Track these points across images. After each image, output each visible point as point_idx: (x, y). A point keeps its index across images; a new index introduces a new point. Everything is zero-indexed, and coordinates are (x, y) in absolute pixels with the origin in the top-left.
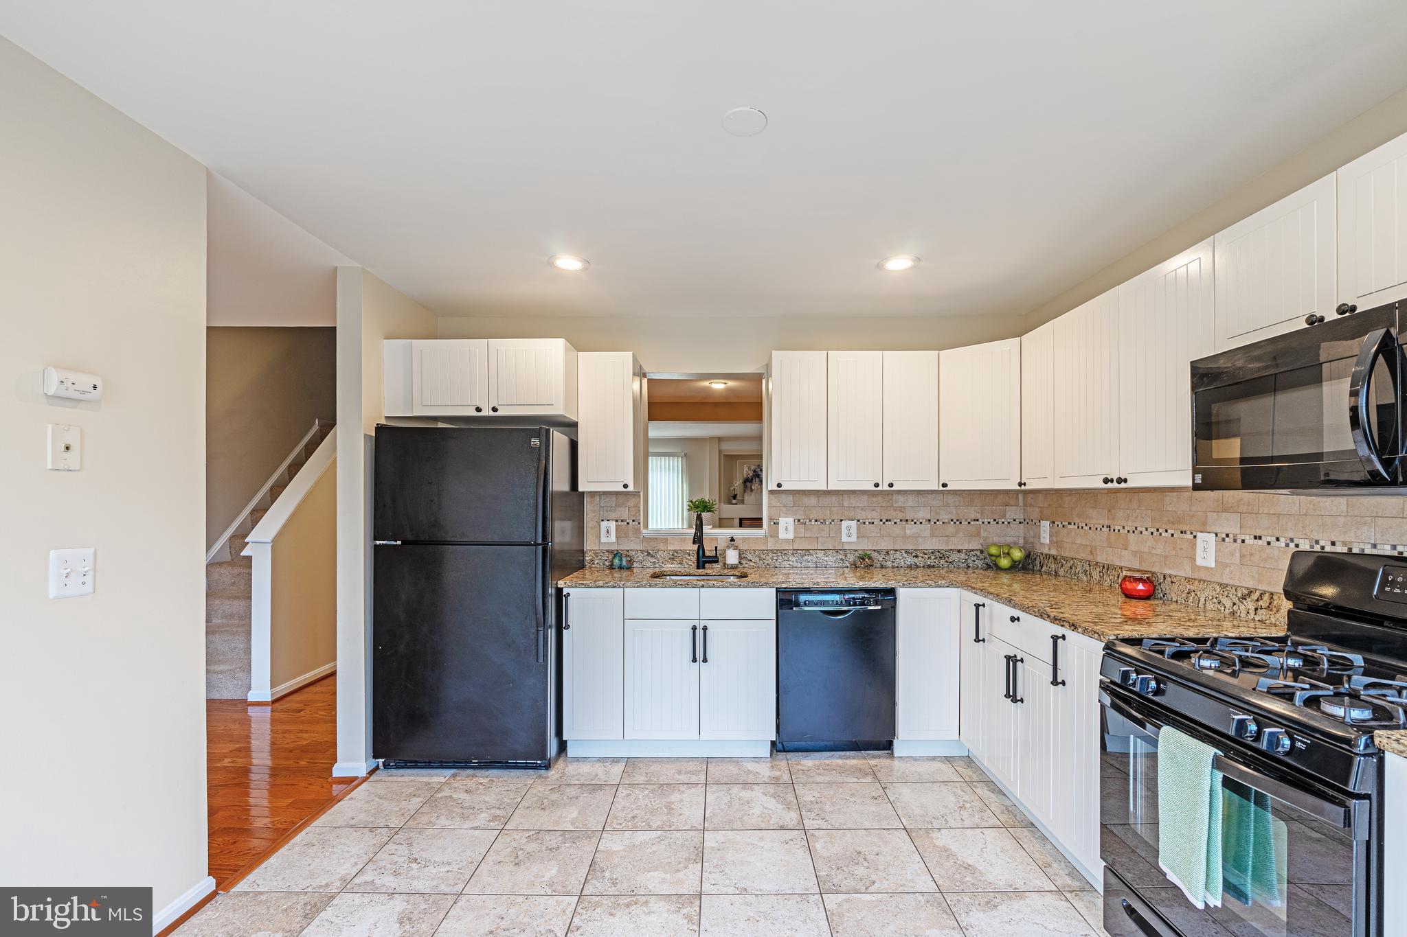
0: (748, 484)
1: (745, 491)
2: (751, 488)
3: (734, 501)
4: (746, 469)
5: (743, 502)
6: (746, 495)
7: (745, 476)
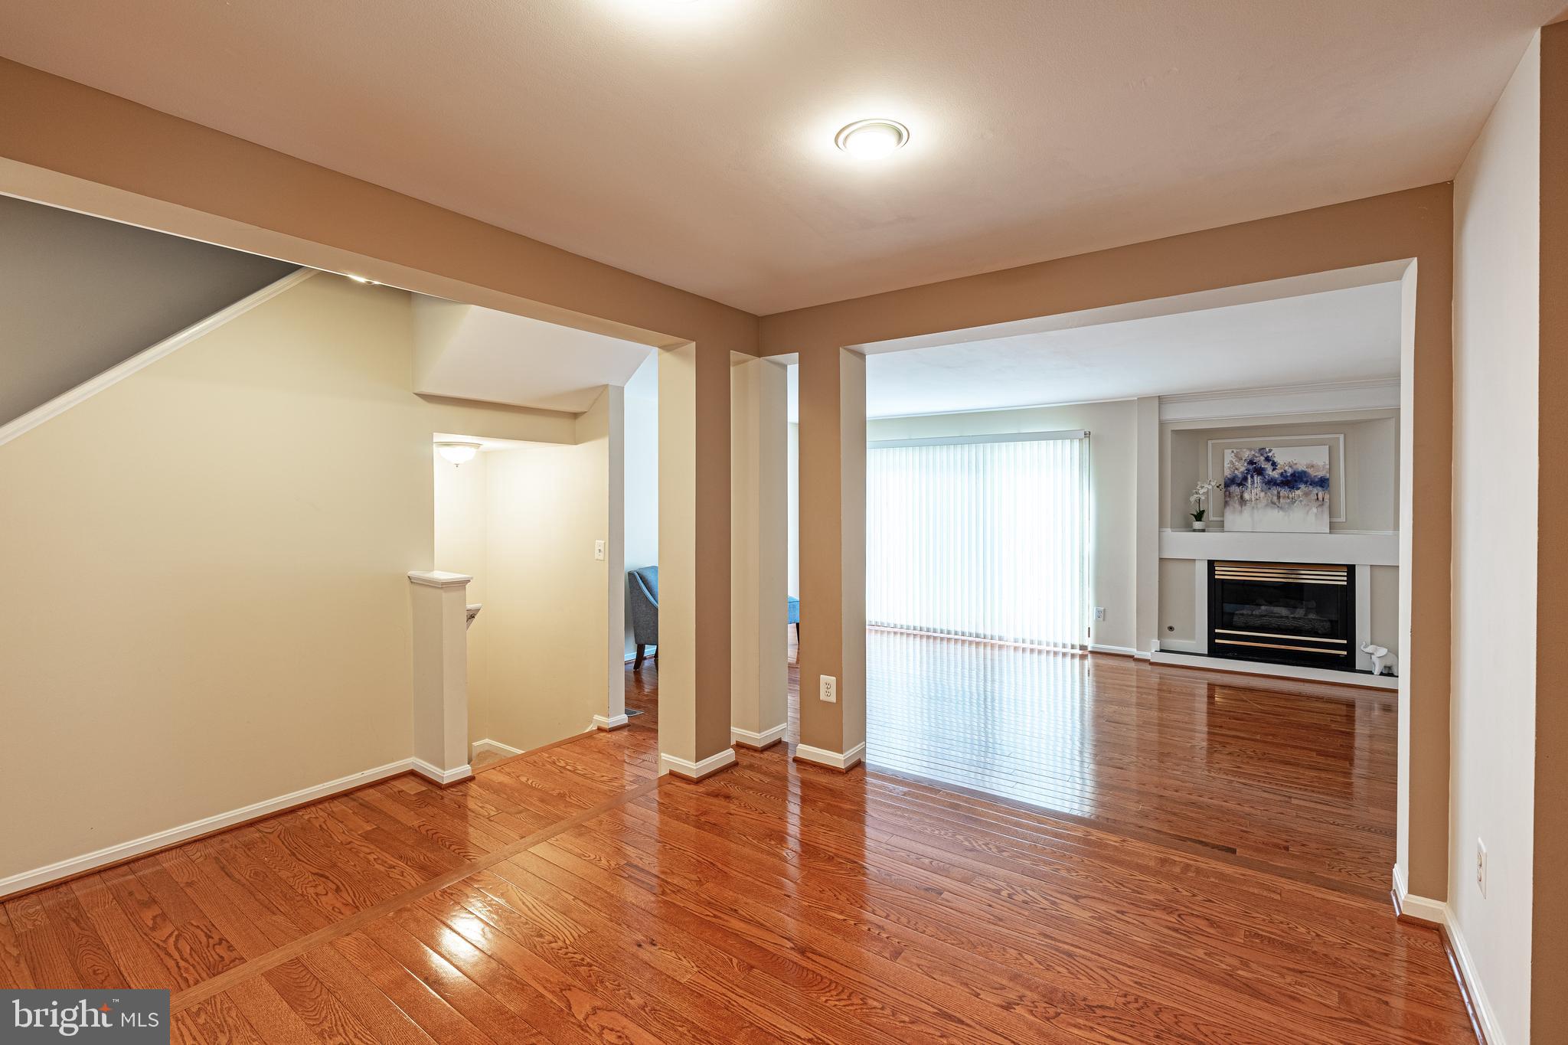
0: (1235, 489)
1: (1226, 503)
2: (1242, 497)
3: (1197, 525)
4: (1229, 456)
5: (1221, 526)
6: (1228, 509)
7: (1227, 473)
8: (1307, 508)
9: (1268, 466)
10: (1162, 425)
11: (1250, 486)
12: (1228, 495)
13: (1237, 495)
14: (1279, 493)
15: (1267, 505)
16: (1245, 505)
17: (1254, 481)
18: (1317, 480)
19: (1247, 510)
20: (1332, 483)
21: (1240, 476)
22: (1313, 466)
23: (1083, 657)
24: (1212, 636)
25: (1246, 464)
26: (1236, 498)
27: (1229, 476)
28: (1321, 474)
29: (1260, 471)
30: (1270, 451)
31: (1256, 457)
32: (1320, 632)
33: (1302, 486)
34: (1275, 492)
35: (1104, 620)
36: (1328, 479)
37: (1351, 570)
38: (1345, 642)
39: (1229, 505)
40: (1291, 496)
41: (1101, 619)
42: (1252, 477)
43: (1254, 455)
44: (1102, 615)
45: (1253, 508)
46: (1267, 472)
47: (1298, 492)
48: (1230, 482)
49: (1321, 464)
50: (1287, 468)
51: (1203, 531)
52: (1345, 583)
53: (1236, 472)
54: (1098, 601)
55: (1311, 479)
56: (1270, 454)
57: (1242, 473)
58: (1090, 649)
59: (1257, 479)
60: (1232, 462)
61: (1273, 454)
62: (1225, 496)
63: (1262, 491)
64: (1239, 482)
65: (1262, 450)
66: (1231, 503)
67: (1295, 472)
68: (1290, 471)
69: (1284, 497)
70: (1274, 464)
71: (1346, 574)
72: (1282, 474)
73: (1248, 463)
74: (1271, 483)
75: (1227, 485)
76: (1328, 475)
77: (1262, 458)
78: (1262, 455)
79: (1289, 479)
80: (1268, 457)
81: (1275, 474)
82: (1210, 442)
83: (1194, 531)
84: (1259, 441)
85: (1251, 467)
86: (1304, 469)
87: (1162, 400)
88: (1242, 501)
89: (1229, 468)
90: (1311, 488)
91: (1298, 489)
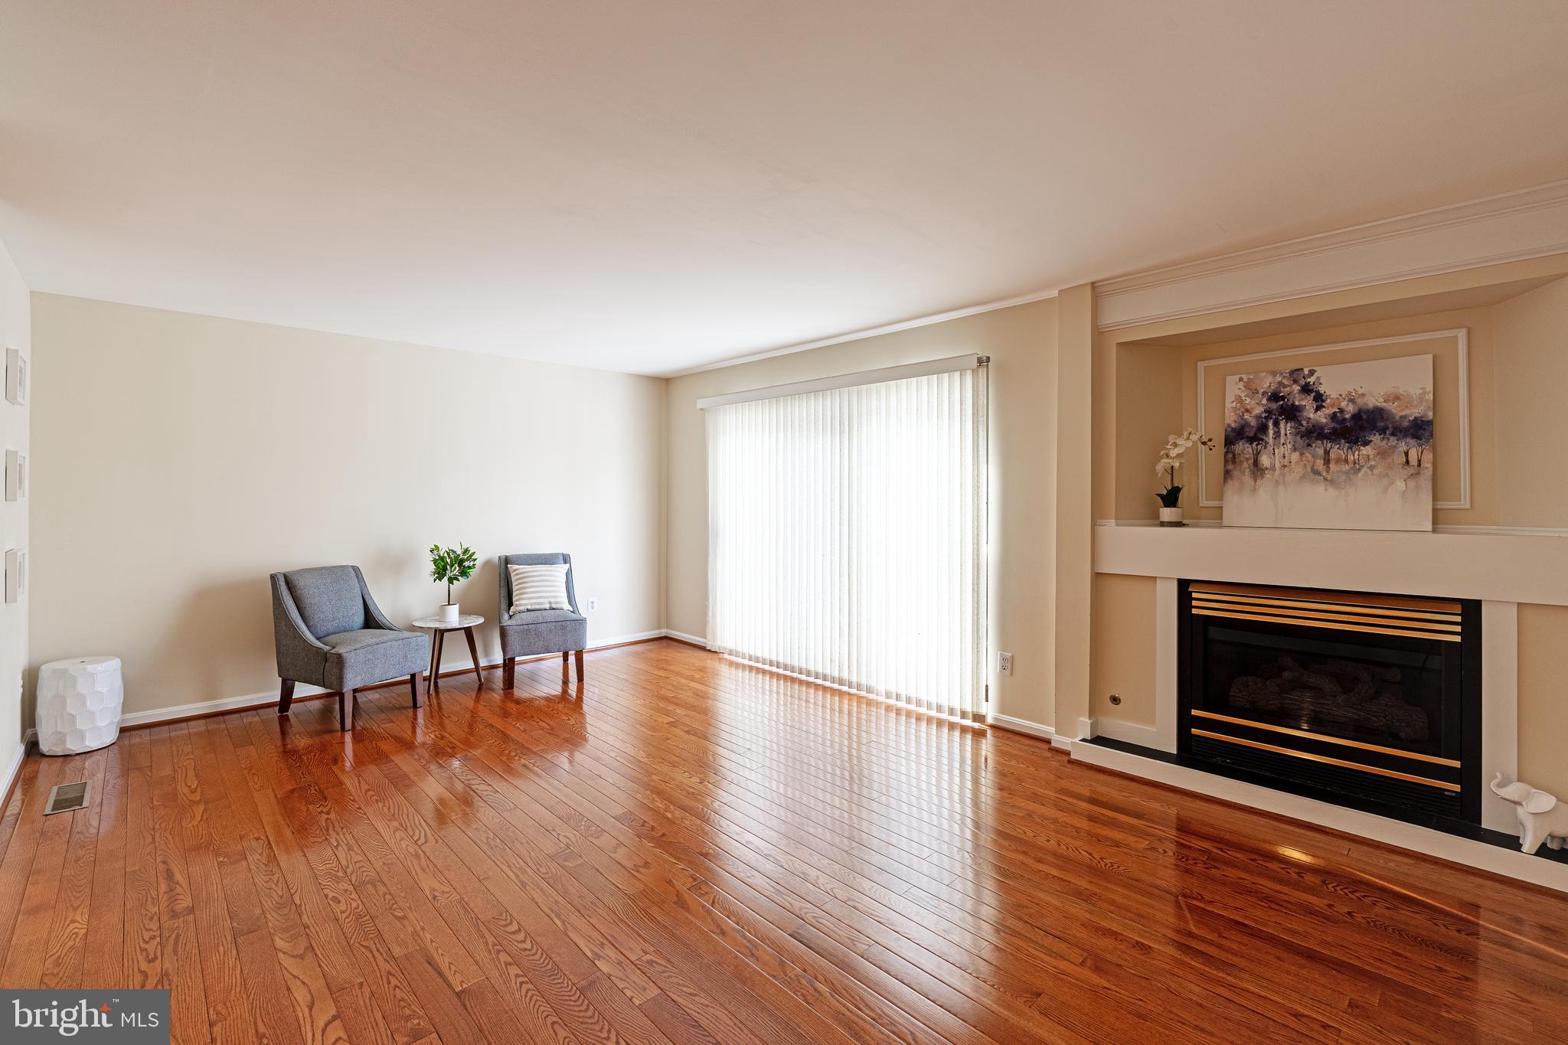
0: (1244, 448)
1: (1227, 474)
2: (1256, 463)
3: (1167, 514)
4: (1234, 389)
5: (1216, 517)
6: (1231, 486)
7: (1231, 419)
8: (1385, 481)
9: (1307, 403)
10: (1099, 335)
11: (1271, 441)
12: (1231, 459)
13: (1247, 459)
14: (1327, 452)
15: (1303, 477)
16: (1262, 476)
17: (1279, 432)
18: (1406, 424)
19: (1265, 485)
20: (1438, 429)
21: (1253, 423)
22: (1397, 398)
23: (979, 734)
24: (1185, 722)
25: (1264, 401)
26: (1245, 465)
27: (1233, 425)
28: (1414, 412)
29: (1291, 413)
30: (1312, 373)
31: (1285, 386)
32: (1402, 735)
33: (1376, 438)
34: (1321, 452)
35: (1011, 675)
36: (1430, 423)
37: (1471, 611)
38: (1457, 764)
39: (1231, 477)
40: (1351, 458)
41: (1008, 672)
42: (1276, 424)
43: (1280, 383)
44: (1008, 665)
45: (1277, 481)
46: (1305, 414)
47: (1366, 450)
48: (1235, 436)
49: (1415, 391)
50: (1343, 404)
51: (1179, 524)
52: (1458, 639)
53: (1247, 416)
54: (1004, 642)
55: (1394, 422)
56: (1311, 380)
57: (1258, 417)
58: (990, 720)
59: (1286, 428)
60: (1239, 399)
61: (1318, 378)
62: (1226, 461)
63: (1295, 450)
64: (1251, 434)
65: (1295, 374)
66: (1236, 473)
67: (1360, 411)
68: (1350, 409)
69: (1338, 461)
70: (1319, 398)
71: (1459, 619)
72: (1334, 416)
73: (1269, 399)
74: (1312, 434)
75: (1229, 442)
76: (1430, 414)
77: (1296, 388)
78: (1295, 381)
79: (1348, 424)
80: (1308, 384)
81: (1321, 417)
82: (1201, 365)
83: (1163, 524)
84: (1288, 357)
85: (1274, 406)
86: (1380, 403)
87: (1097, 291)
88: (1257, 470)
89: (1235, 409)
90: (1393, 440)
91: (1366, 443)
